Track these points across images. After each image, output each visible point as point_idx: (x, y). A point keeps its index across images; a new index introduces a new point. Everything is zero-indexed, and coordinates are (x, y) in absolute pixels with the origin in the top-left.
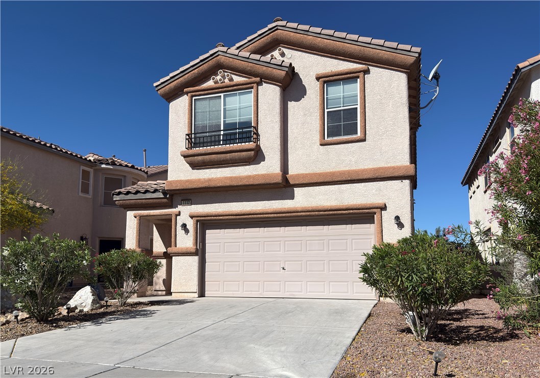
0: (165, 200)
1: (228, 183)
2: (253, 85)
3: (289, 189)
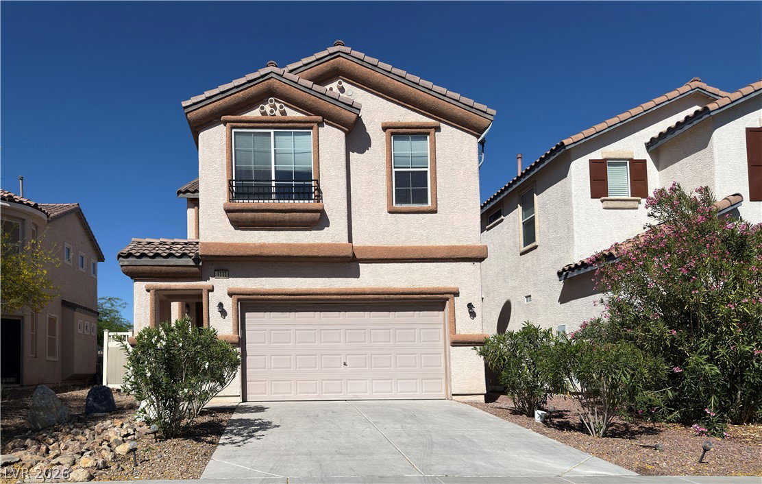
0: (196, 269)
1: (285, 252)
2: (313, 124)
3: (353, 265)
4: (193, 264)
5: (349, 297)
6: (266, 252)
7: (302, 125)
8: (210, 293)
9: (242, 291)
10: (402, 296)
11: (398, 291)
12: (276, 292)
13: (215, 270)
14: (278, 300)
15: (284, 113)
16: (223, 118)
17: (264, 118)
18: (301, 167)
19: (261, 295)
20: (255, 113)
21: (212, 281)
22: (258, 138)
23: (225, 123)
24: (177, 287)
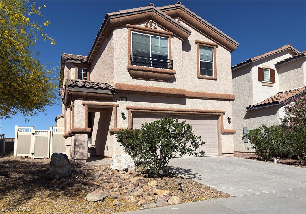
0: (112, 96)
1: (157, 91)
2: (169, 36)
3: (183, 99)
4: (110, 93)
5: (182, 113)
6: (148, 90)
7: (164, 35)
8: (117, 108)
9: (134, 108)
10: (204, 113)
11: (202, 111)
12: (150, 109)
13: (120, 97)
14: (151, 112)
15: (156, 28)
16: (127, 25)
17: (147, 29)
18: (164, 54)
19: (143, 110)
20: (142, 26)
21: (118, 102)
22: (144, 38)
23: (128, 28)
24: (100, 104)
